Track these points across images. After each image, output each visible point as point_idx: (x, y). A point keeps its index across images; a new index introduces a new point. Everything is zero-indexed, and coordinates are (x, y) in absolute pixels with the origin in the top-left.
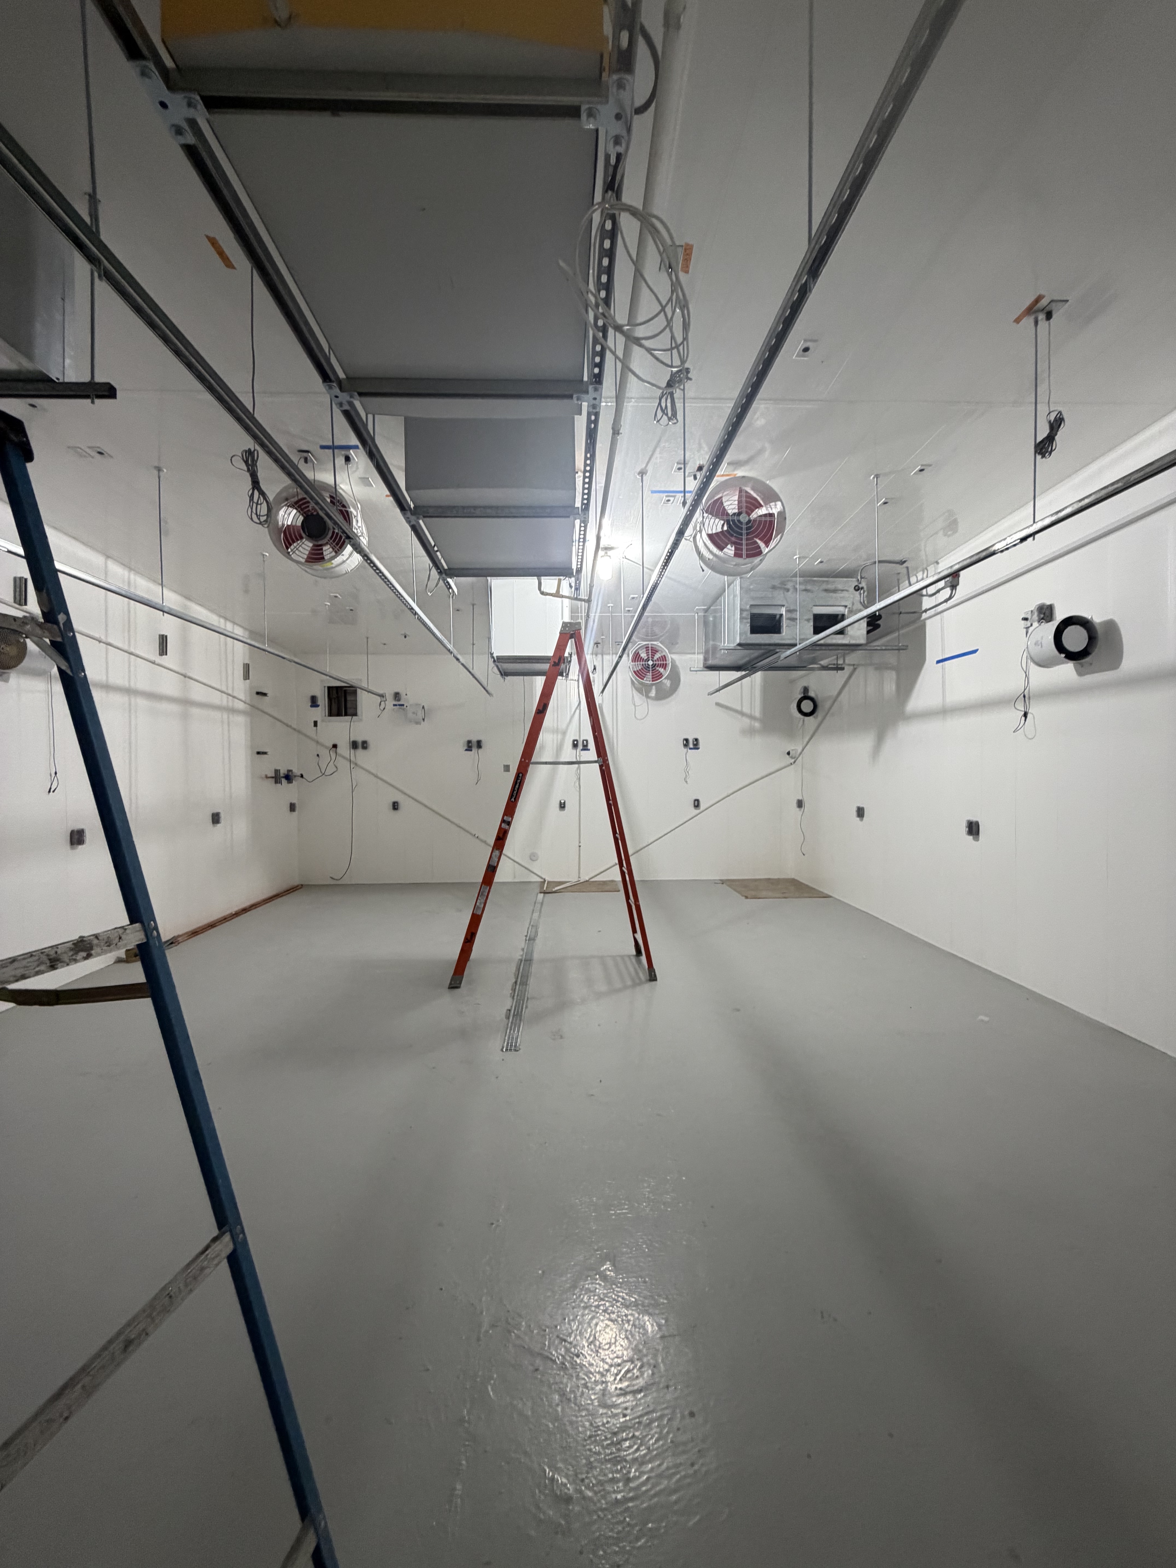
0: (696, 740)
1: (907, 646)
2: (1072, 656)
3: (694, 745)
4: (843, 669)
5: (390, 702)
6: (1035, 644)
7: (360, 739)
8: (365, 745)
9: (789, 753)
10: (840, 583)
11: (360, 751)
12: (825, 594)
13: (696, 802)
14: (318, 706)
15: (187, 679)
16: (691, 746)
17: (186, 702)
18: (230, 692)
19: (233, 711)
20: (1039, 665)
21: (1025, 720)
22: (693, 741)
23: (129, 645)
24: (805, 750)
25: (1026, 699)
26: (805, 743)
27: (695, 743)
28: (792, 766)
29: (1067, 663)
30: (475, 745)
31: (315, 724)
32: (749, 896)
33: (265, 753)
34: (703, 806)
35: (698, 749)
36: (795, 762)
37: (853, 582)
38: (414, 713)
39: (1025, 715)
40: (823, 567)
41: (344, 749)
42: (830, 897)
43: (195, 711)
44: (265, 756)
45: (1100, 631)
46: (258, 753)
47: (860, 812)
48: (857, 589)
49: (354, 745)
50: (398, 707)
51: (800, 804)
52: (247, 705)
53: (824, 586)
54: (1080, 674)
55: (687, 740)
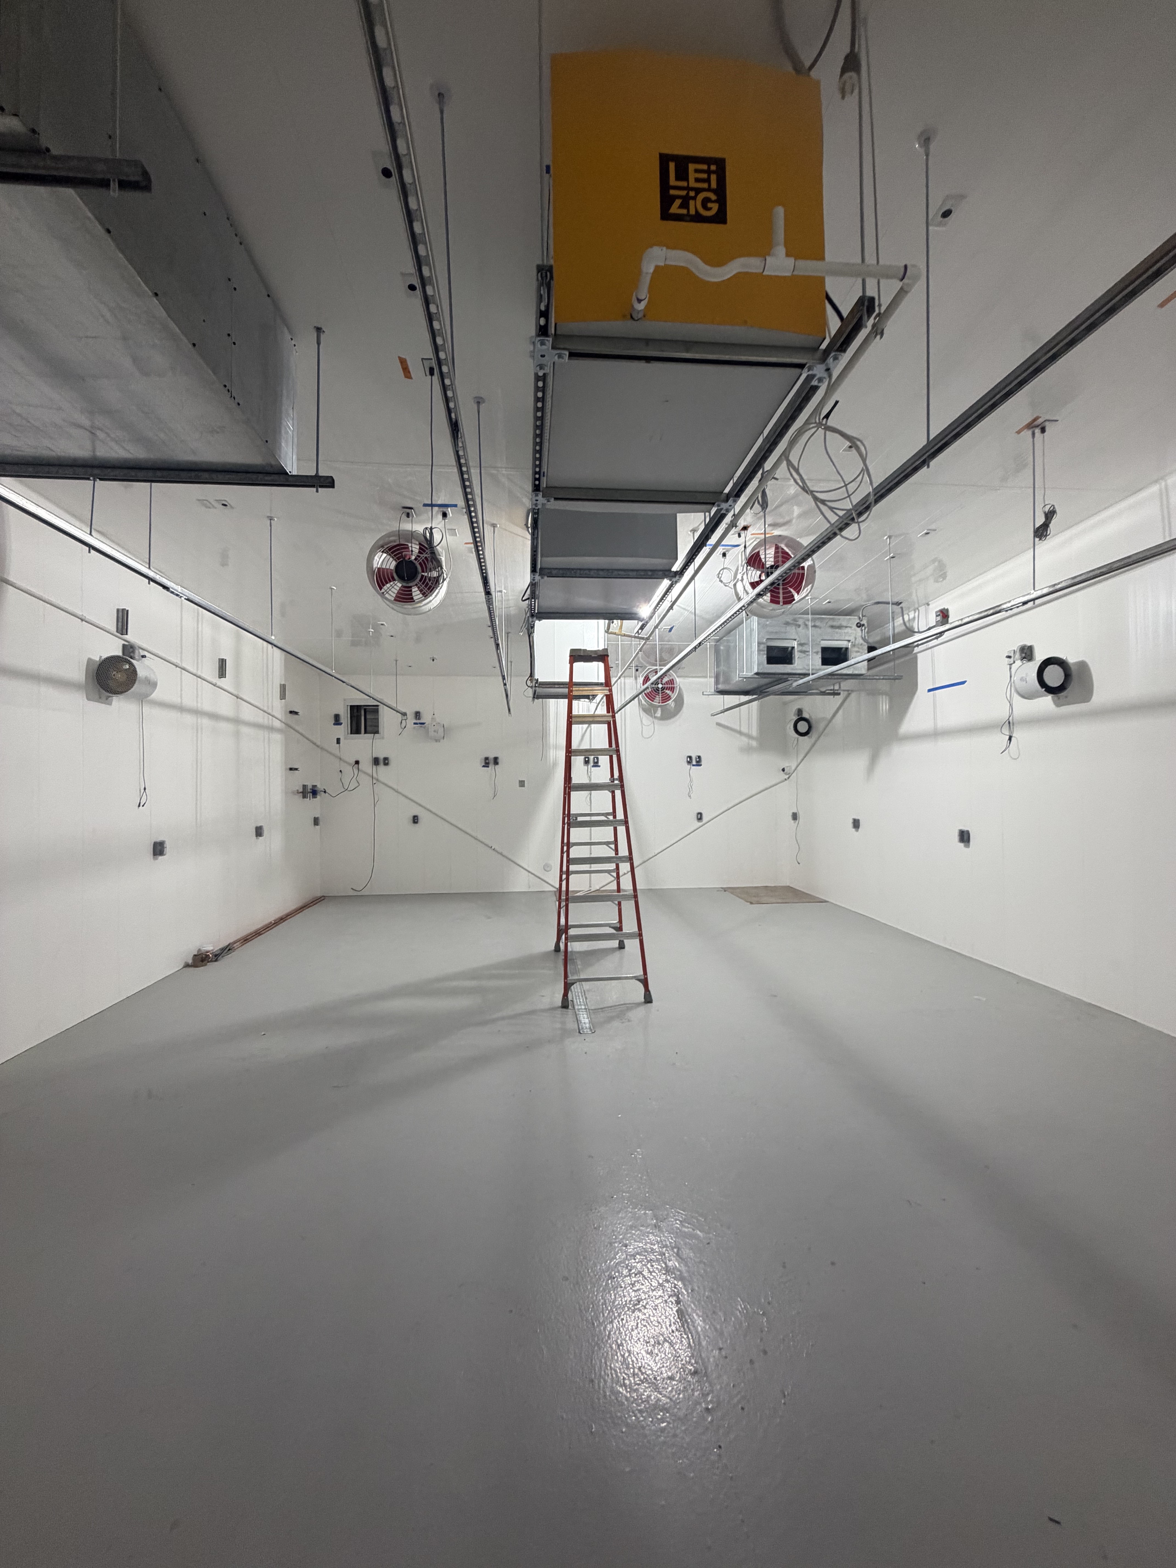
0: (699, 757)
1: (902, 676)
2: (1050, 690)
3: (697, 762)
4: (839, 694)
5: (411, 720)
6: (1021, 680)
7: (381, 756)
8: (386, 761)
9: (783, 770)
10: (843, 620)
11: (382, 768)
12: (830, 630)
13: (699, 816)
14: (341, 724)
15: (239, 699)
16: (694, 763)
17: (237, 721)
18: (270, 711)
19: (271, 729)
20: (1023, 697)
21: (1010, 743)
22: (696, 759)
23: (197, 670)
24: (798, 768)
25: (1011, 725)
26: (799, 761)
27: (698, 760)
28: (787, 781)
29: (1047, 696)
30: (490, 762)
31: (338, 741)
32: (754, 902)
33: (296, 769)
34: (705, 819)
35: (701, 765)
36: (789, 778)
37: (855, 620)
38: (435, 731)
39: (1010, 739)
40: (831, 606)
41: (366, 765)
42: (828, 902)
43: (245, 730)
44: (297, 771)
45: (1073, 669)
46: (291, 769)
47: (856, 824)
48: (859, 625)
49: (376, 761)
50: (419, 725)
51: (795, 817)
52: (283, 725)
53: (831, 623)
54: (1058, 705)
55: (690, 757)
